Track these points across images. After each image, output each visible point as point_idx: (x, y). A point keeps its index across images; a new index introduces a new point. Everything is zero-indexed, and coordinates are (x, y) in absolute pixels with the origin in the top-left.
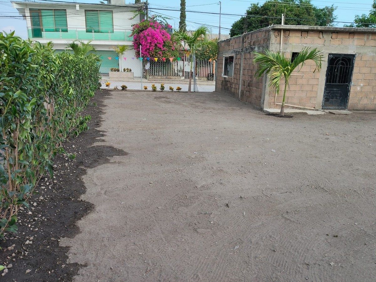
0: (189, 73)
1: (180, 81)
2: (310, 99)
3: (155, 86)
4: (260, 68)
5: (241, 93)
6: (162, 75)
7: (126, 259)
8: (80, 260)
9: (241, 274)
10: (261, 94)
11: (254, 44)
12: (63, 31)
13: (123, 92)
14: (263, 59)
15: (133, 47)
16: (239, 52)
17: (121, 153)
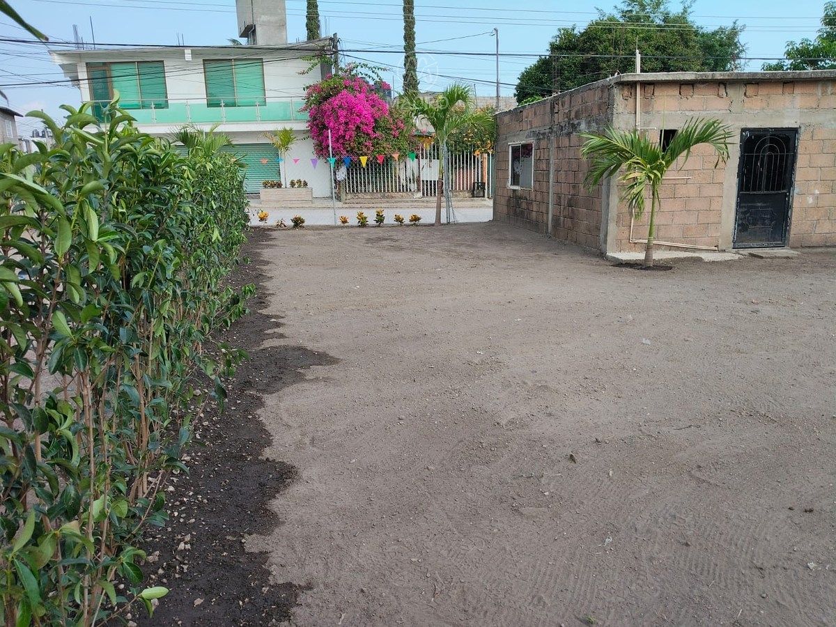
0: (435, 185)
1: (412, 201)
2: (707, 228)
3: (365, 215)
4: (593, 167)
5: (552, 221)
6: (373, 191)
7: (387, 573)
8: (295, 576)
9: (627, 592)
10: (599, 222)
11: (577, 116)
12: (158, 106)
13: (297, 231)
14: (602, 147)
15: (308, 134)
16: (544, 134)
17: (323, 359)
